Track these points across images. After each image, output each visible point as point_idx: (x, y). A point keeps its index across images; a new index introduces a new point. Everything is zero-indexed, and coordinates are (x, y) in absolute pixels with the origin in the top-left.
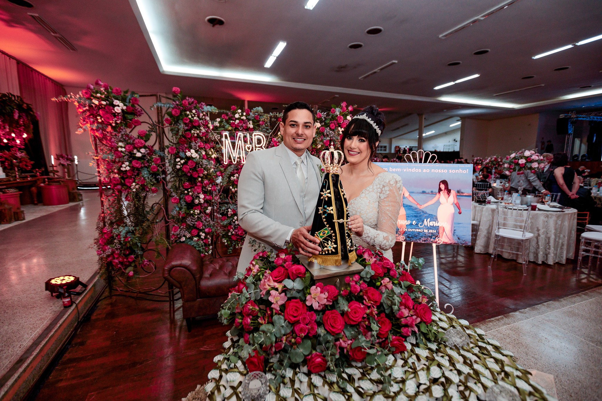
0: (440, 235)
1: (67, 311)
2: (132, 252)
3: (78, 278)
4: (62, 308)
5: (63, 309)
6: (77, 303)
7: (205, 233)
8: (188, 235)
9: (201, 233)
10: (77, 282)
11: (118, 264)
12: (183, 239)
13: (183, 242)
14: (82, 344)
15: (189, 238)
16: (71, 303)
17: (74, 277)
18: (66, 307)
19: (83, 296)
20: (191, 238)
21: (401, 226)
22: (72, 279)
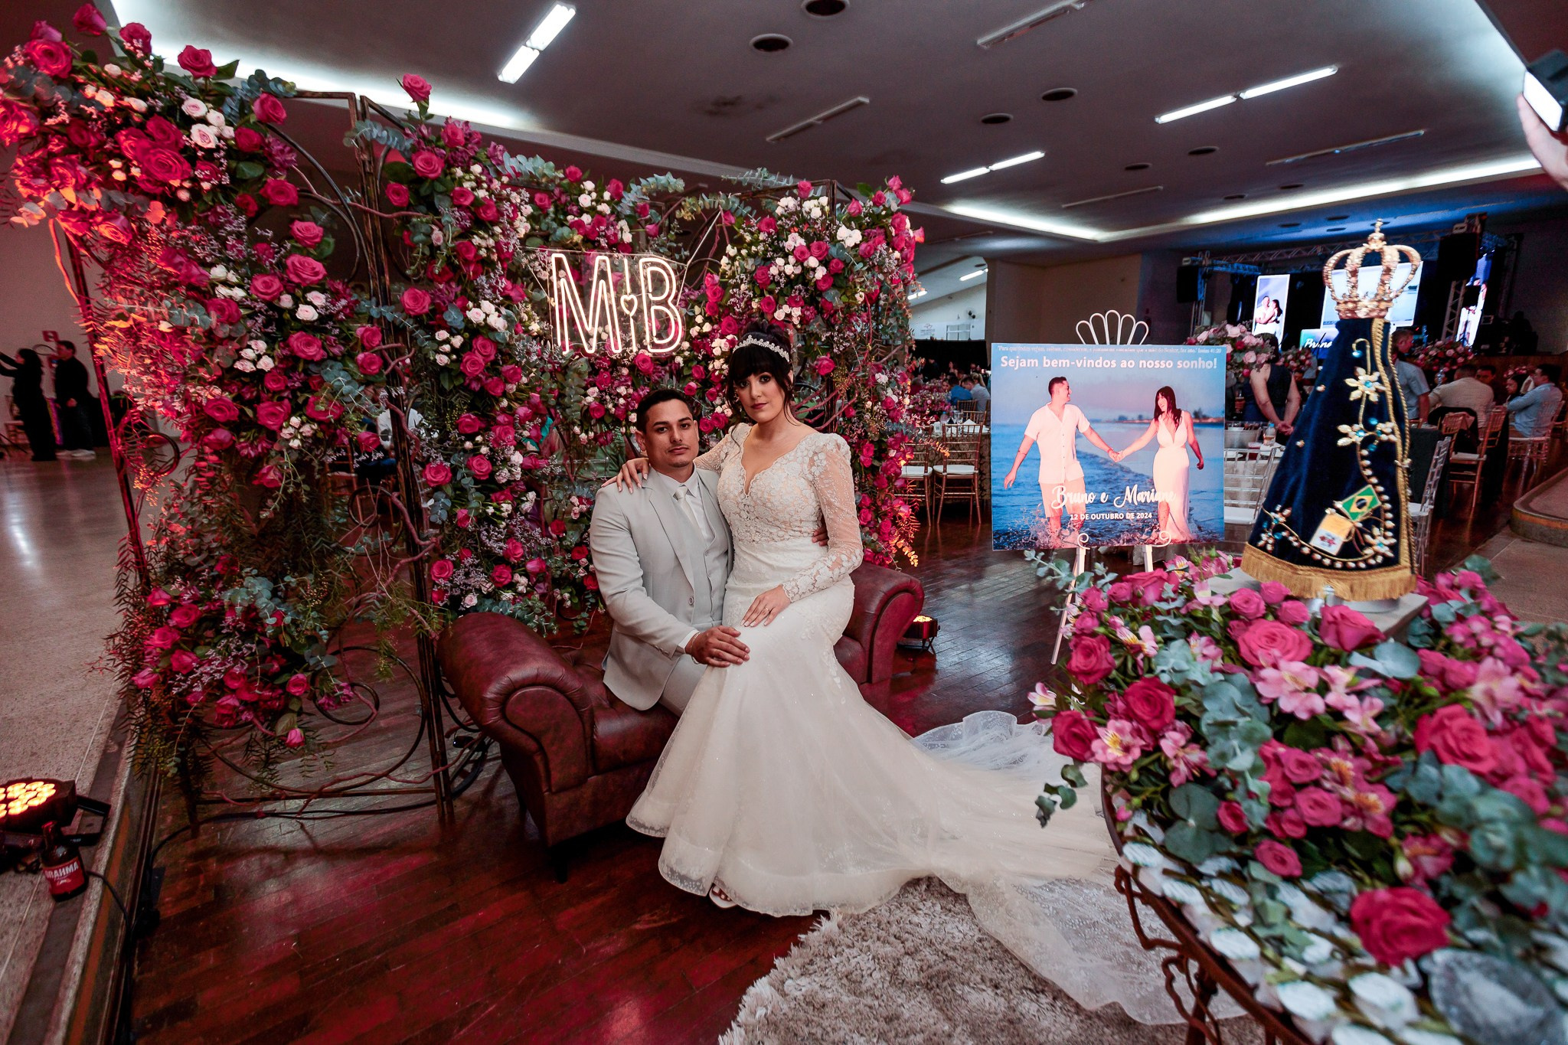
0: (1162, 523)
1: (78, 912)
2: (294, 661)
3: (72, 785)
4: (48, 905)
5: (55, 909)
6: (101, 871)
7: (526, 574)
8: (487, 587)
9: (517, 577)
10: (66, 801)
11: (242, 712)
12: (471, 600)
13: (474, 608)
14: (180, 1011)
15: (489, 596)
16: (84, 878)
17: (46, 781)
18: (66, 896)
19: (109, 844)
20: (494, 596)
21: (1075, 508)
22: (46, 791)
